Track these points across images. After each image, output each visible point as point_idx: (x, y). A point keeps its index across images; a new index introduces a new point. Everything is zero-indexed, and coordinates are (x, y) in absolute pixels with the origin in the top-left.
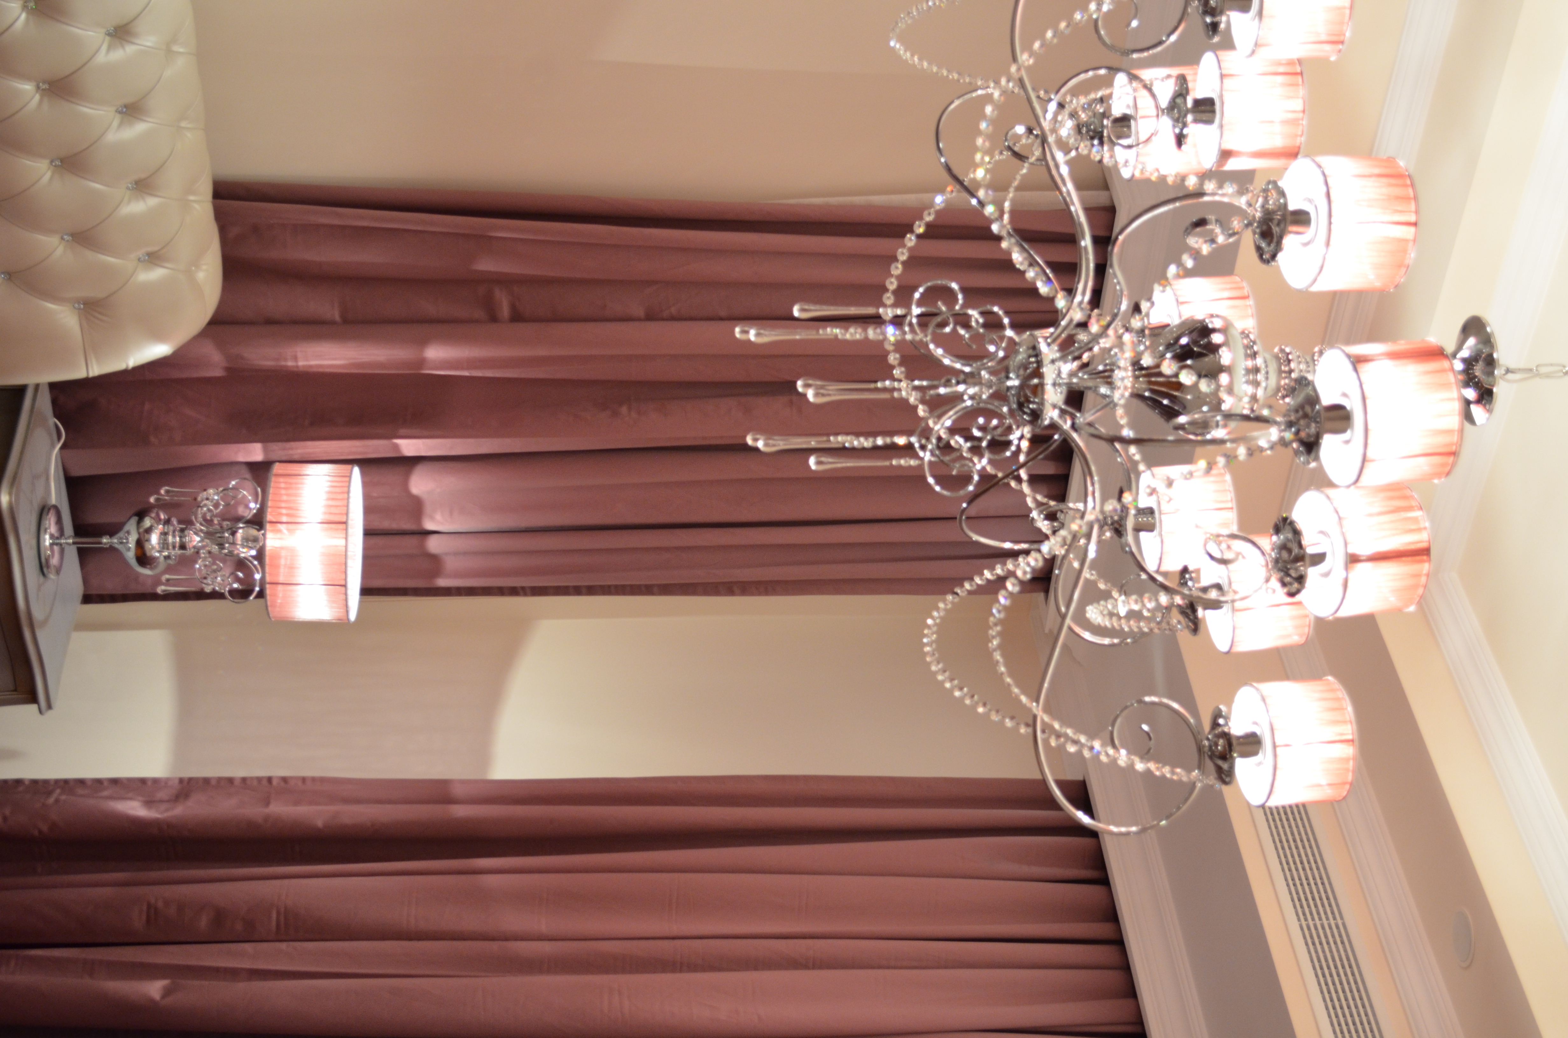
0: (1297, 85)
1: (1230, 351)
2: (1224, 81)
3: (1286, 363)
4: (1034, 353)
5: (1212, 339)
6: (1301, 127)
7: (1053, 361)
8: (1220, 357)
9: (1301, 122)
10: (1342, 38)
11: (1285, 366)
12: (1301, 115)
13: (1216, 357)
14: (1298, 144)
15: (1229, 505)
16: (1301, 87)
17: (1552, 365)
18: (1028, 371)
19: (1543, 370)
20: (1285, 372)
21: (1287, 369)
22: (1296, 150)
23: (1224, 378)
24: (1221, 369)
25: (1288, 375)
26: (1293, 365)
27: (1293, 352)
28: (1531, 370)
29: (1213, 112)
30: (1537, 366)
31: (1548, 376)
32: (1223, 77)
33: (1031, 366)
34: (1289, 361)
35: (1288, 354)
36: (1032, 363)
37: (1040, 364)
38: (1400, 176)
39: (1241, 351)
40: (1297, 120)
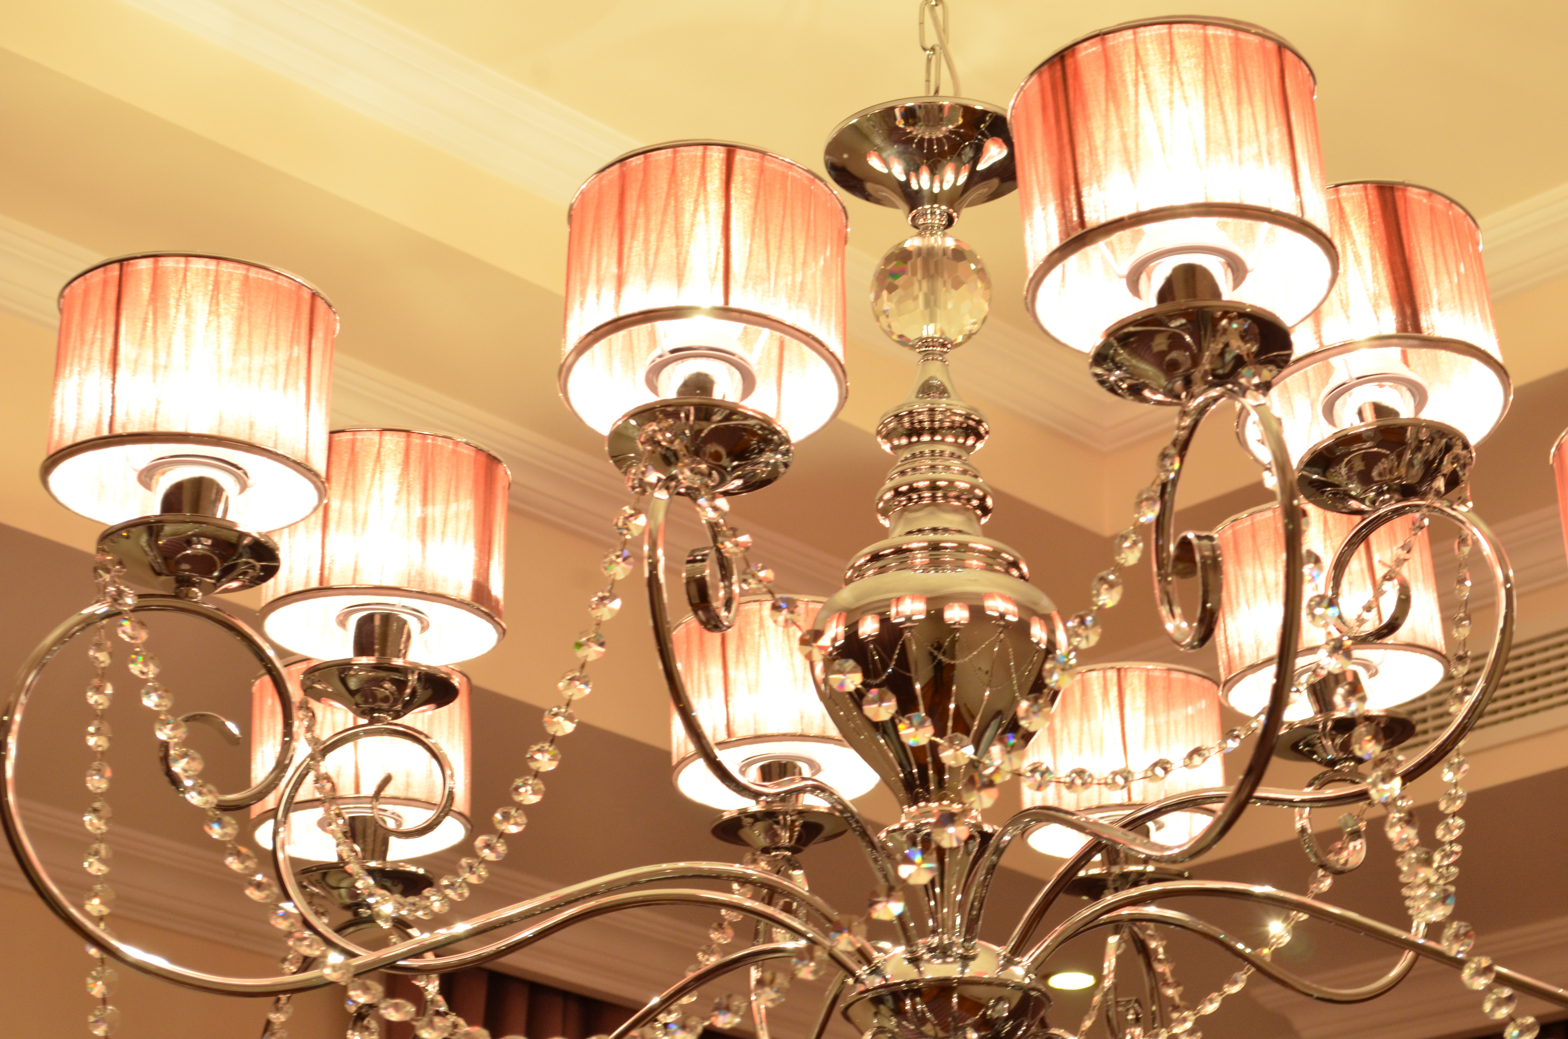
0: (353, 442)
1: (898, 600)
2: (334, 583)
3: (915, 496)
4: (890, 1000)
5: (869, 636)
6: (440, 441)
7: (915, 961)
8: (909, 619)
9: (429, 441)
10: (306, 295)
11: (920, 498)
12: (416, 440)
13: (910, 628)
14: (471, 452)
15: (1112, 675)
16: (359, 436)
17: (921, 23)
18: (928, 1015)
19: (931, 39)
20: (934, 498)
21: (927, 494)
22: (482, 459)
23: (956, 614)
24: (935, 616)
25: (940, 494)
26: (921, 484)
27: (889, 484)
28: (929, 60)
29: (387, 618)
30: (925, 49)
31: (942, 31)
32: (325, 585)
33: (919, 1007)
34: (912, 490)
35: (898, 493)
36: (914, 1005)
37: (913, 990)
38: (623, 177)
39: (894, 578)
40: (424, 446)
